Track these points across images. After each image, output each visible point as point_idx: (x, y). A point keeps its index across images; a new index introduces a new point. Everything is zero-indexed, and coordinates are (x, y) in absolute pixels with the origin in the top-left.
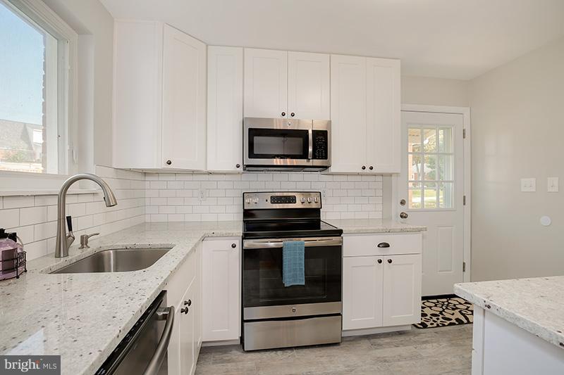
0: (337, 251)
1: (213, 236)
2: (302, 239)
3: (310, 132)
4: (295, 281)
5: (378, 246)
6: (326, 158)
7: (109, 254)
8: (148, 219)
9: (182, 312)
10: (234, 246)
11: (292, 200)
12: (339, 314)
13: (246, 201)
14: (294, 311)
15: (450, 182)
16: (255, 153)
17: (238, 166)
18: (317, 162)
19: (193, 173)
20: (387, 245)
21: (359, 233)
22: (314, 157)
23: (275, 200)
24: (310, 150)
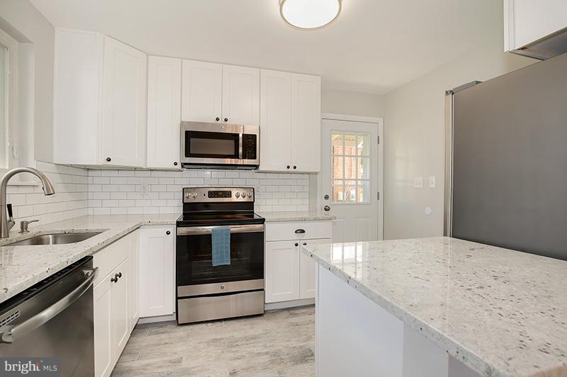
0: (260, 236)
1: (150, 224)
2: (230, 226)
3: (241, 136)
4: (222, 262)
5: (296, 232)
6: (255, 158)
7: (49, 239)
8: (90, 212)
9: (112, 281)
10: (168, 233)
11: (228, 194)
12: (263, 290)
13: (186, 195)
14: (222, 288)
15: (366, 180)
16: (191, 152)
17: (176, 164)
18: (247, 162)
19: (135, 169)
20: (303, 231)
21: (278, 221)
22: (244, 157)
23: (212, 194)
24: (241, 151)
